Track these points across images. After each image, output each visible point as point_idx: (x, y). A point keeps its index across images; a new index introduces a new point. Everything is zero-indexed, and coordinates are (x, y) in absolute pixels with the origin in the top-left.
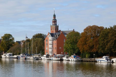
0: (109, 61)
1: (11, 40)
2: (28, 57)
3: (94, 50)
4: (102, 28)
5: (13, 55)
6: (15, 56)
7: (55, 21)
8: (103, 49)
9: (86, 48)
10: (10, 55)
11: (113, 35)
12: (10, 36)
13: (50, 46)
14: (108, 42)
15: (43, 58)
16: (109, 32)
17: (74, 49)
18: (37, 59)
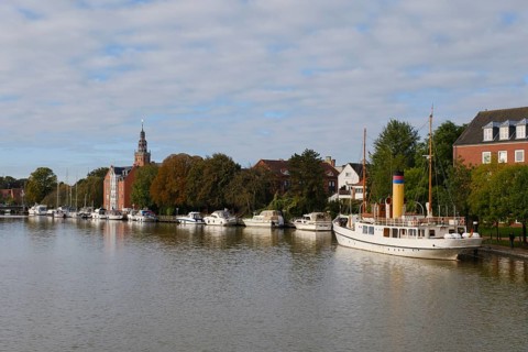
0: (199, 222)
1: (50, 180)
2: (70, 214)
3: (179, 201)
4: (197, 159)
5: (48, 208)
6: (50, 211)
7: (143, 144)
8: (194, 199)
9: (164, 196)
10: (42, 209)
11: (210, 173)
12: (48, 171)
13: (113, 192)
14: (201, 186)
15: (93, 214)
16: (204, 167)
17: (148, 199)
18: (86, 217)
